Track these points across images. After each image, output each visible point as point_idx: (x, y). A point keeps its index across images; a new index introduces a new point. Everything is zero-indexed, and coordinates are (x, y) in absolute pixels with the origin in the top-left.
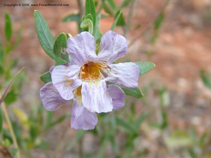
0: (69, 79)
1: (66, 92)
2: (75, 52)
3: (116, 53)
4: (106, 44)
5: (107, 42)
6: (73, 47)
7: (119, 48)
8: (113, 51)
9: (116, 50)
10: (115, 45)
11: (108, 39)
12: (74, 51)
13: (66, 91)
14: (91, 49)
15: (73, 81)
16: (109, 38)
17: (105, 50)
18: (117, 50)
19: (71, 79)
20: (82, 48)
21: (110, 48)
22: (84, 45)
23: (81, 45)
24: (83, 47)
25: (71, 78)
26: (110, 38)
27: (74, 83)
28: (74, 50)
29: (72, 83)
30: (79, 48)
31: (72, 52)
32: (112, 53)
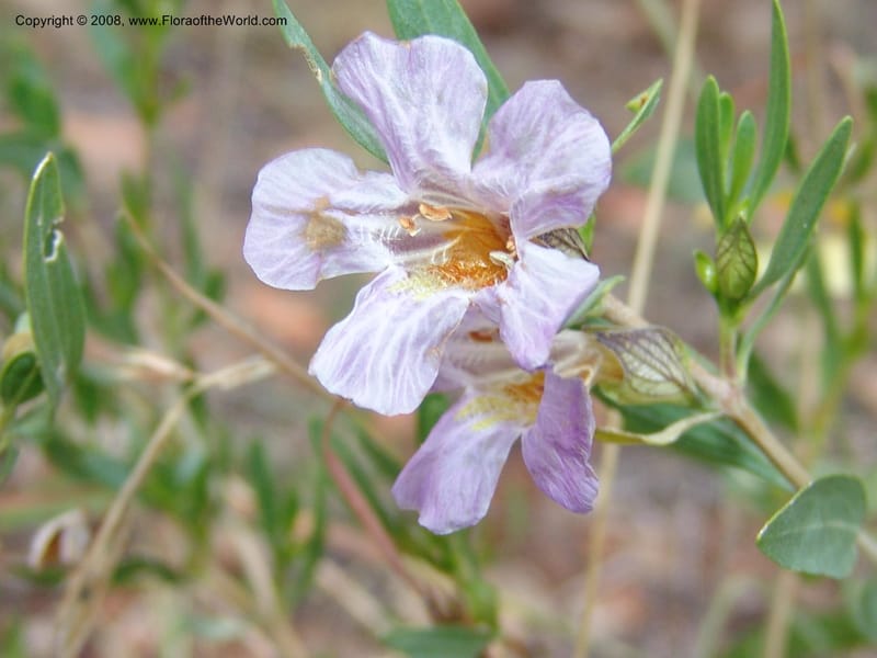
0: (327, 213)
1: (284, 256)
2: (371, 104)
3: (538, 186)
4: (509, 129)
5: (517, 121)
6: (370, 76)
7: (560, 171)
8: (531, 176)
9: (545, 176)
10: (551, 152)
11: (524, 110)
12: (367, 98)
13: (292, 252)
14: (456, 131)
15: (344, 232)
16: (529, 107)
17: (508, 160)
18: (549, 180)
19: (334, 219)
20: (411, 101)
21: (526, 157)
22: (422, 92)
23: (409, 89)
24: (415, 98)
25: (339, 216)
26: (533, 109)
27: (343, 242)
28: (372, 94)
29: (336, 237)
30: (398, 96)
31: (362, 98)
32: (523, 183)
